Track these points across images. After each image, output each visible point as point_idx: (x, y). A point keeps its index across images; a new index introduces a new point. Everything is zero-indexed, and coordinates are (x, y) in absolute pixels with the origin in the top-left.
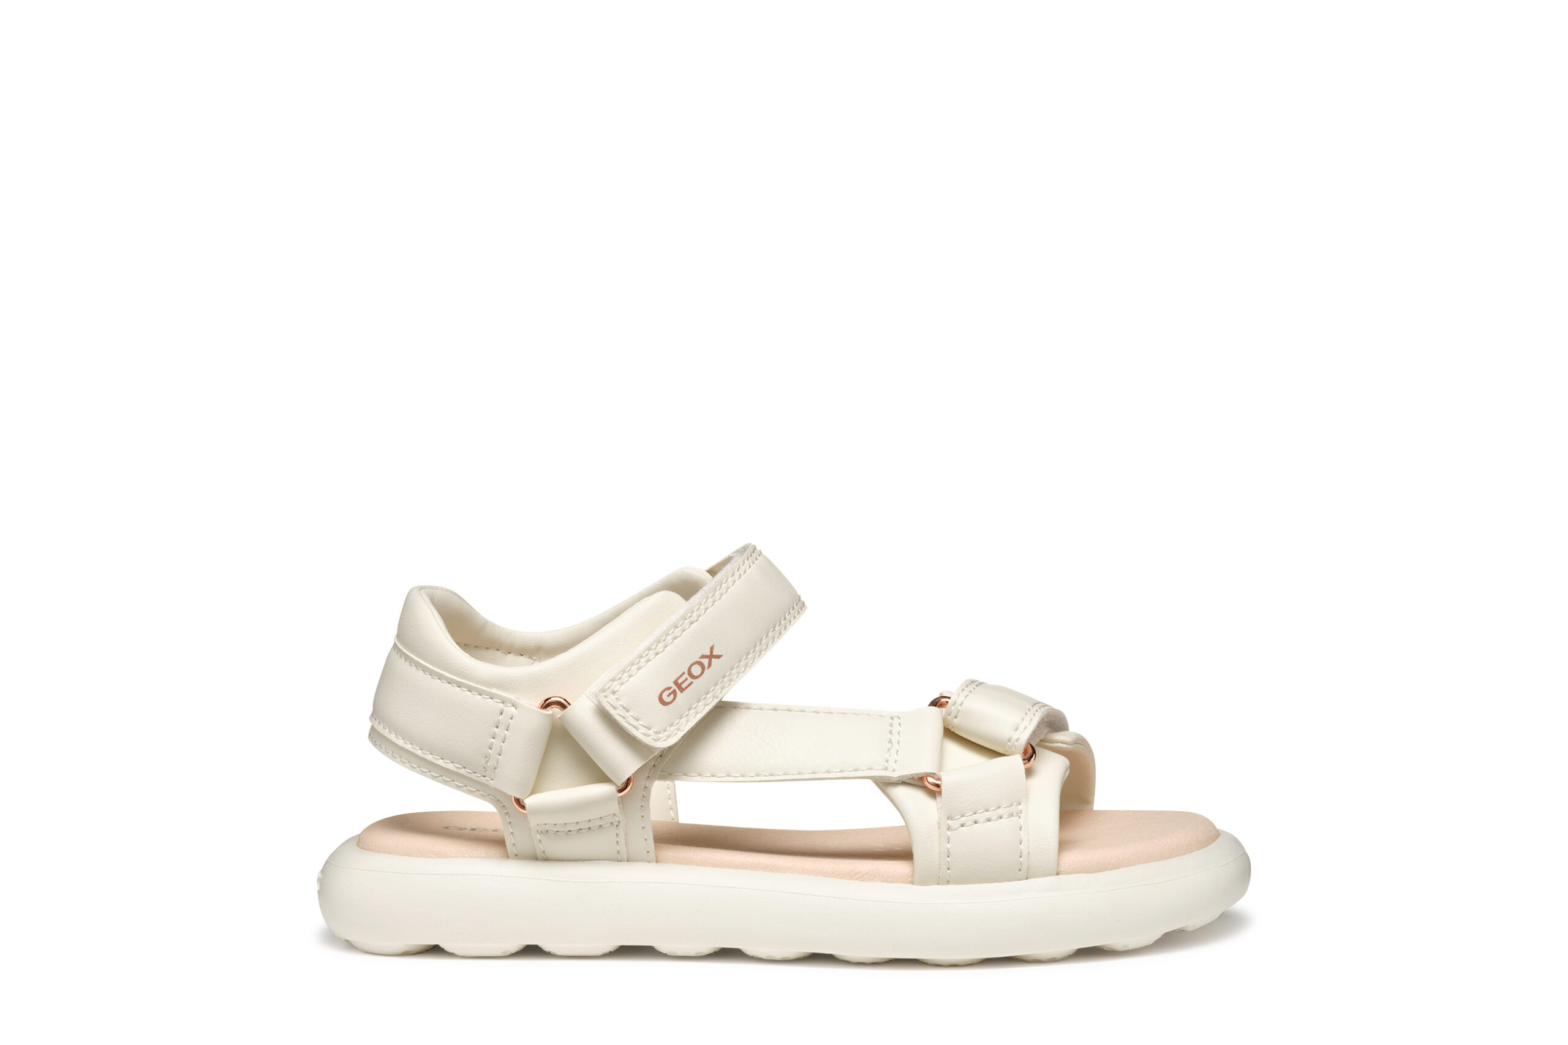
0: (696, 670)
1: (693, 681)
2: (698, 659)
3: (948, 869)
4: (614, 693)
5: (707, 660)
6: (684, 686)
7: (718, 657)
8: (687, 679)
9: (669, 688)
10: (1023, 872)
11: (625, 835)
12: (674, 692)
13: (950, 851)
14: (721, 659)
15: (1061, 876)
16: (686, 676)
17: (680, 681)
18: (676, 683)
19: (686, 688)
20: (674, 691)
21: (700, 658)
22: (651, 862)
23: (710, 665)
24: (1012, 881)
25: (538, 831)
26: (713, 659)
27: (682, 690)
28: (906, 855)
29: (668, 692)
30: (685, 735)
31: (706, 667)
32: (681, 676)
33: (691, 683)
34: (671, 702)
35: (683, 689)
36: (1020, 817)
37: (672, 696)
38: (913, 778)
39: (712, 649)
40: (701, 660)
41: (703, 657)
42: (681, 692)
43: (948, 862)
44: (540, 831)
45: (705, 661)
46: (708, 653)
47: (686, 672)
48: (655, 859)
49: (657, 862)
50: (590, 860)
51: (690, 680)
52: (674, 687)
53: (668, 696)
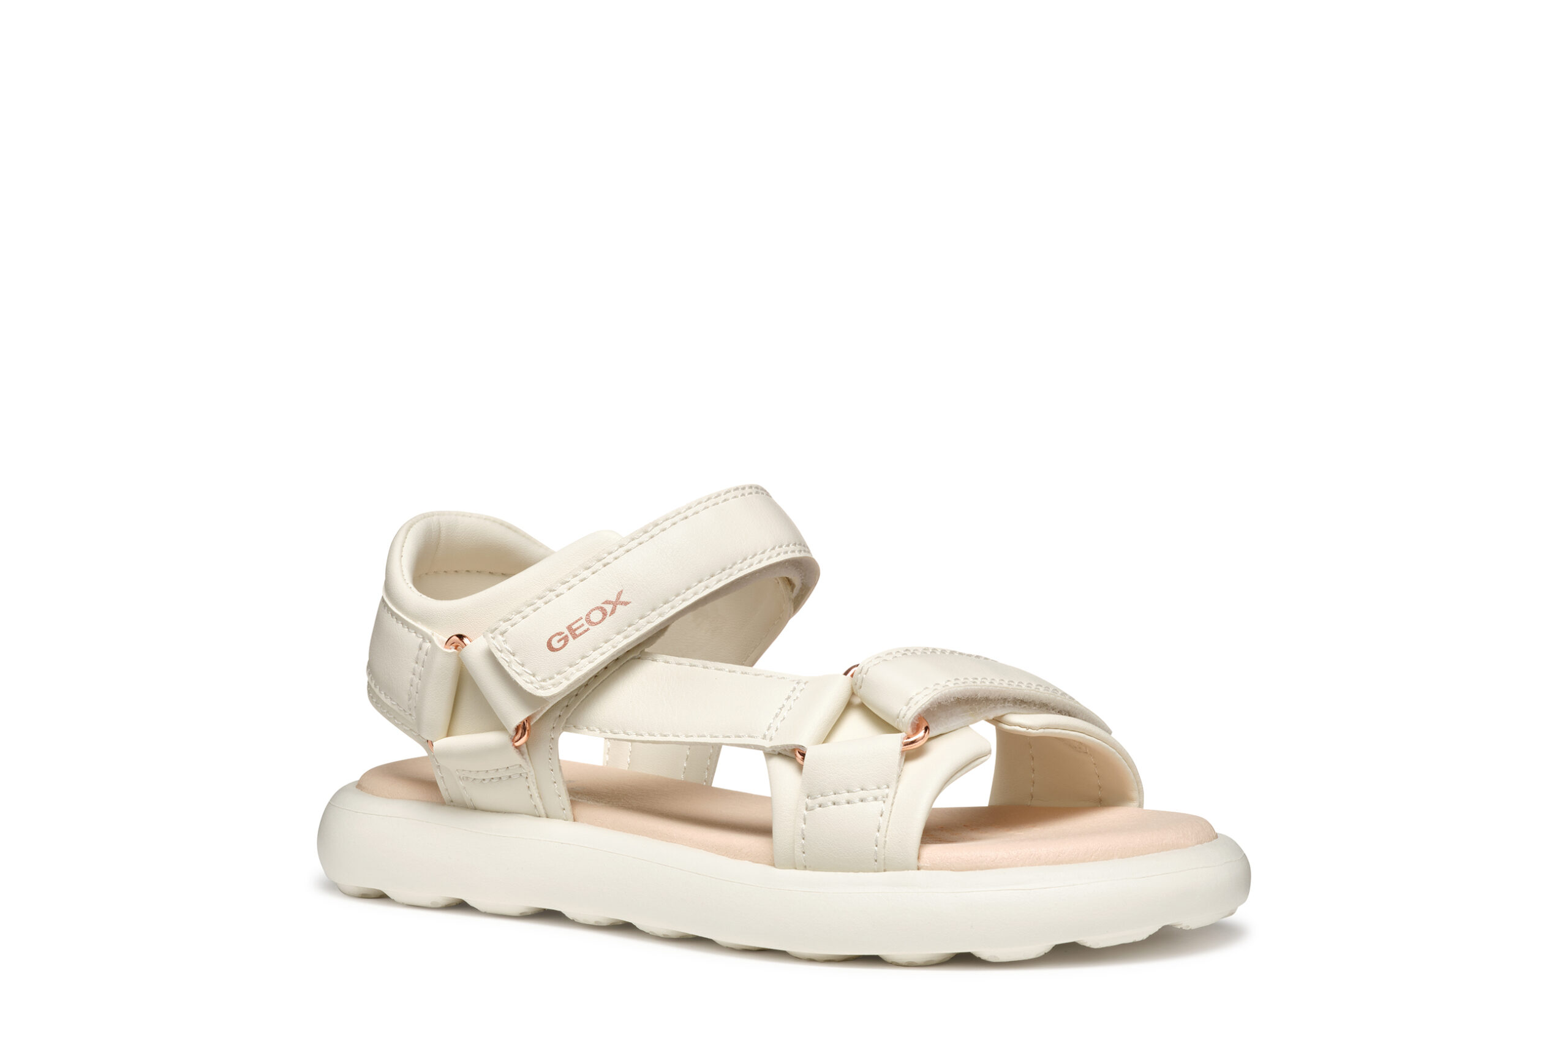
0: (596, 616)
1: (590, 627)
2: (600, 605)
3: (804, 853)
4: (502, 634)
5: (611, 606)
6: (577, 632)
7: (626, 603)
8: (583, 625)
9: (559, 634)
10: (881, 864)
11: (538, 788)
12: (566, 639)
13: (805, 833)
14: (628, 605)
15: (922, 871)
16: (583, 621)
17: (574, 627)
18: (569, 628)
19: (581, 634)
20: (566, 636)
21: (603, 603)
22: (567, 820)
23: (613, 612)
24: (868, 872)
25: (460, 777)
26: (618, 606)
27: (575, 637)
28: (765, 831)
29: (558, 638)
30: (571, 684)
31: (609, 613)
32: (577, 621)
33: (588, 629)
34: (561, 648)
35: (576, 635)
36: (884, 802)
37: (562, 642)
38: (785, 750)
39: (620, 593)
40: (603, 606)
41: (607, 602)
42: (574, 638)
43: (803, 845)
44: (461, 777)
45: (609, 608)
46: (613, 599)
47: (584, 618)
48: (572, 818)
49: (575, 821)
50: (511, 813)
51: (586, 626)
52: (567, 632)
53: (558, 642)
